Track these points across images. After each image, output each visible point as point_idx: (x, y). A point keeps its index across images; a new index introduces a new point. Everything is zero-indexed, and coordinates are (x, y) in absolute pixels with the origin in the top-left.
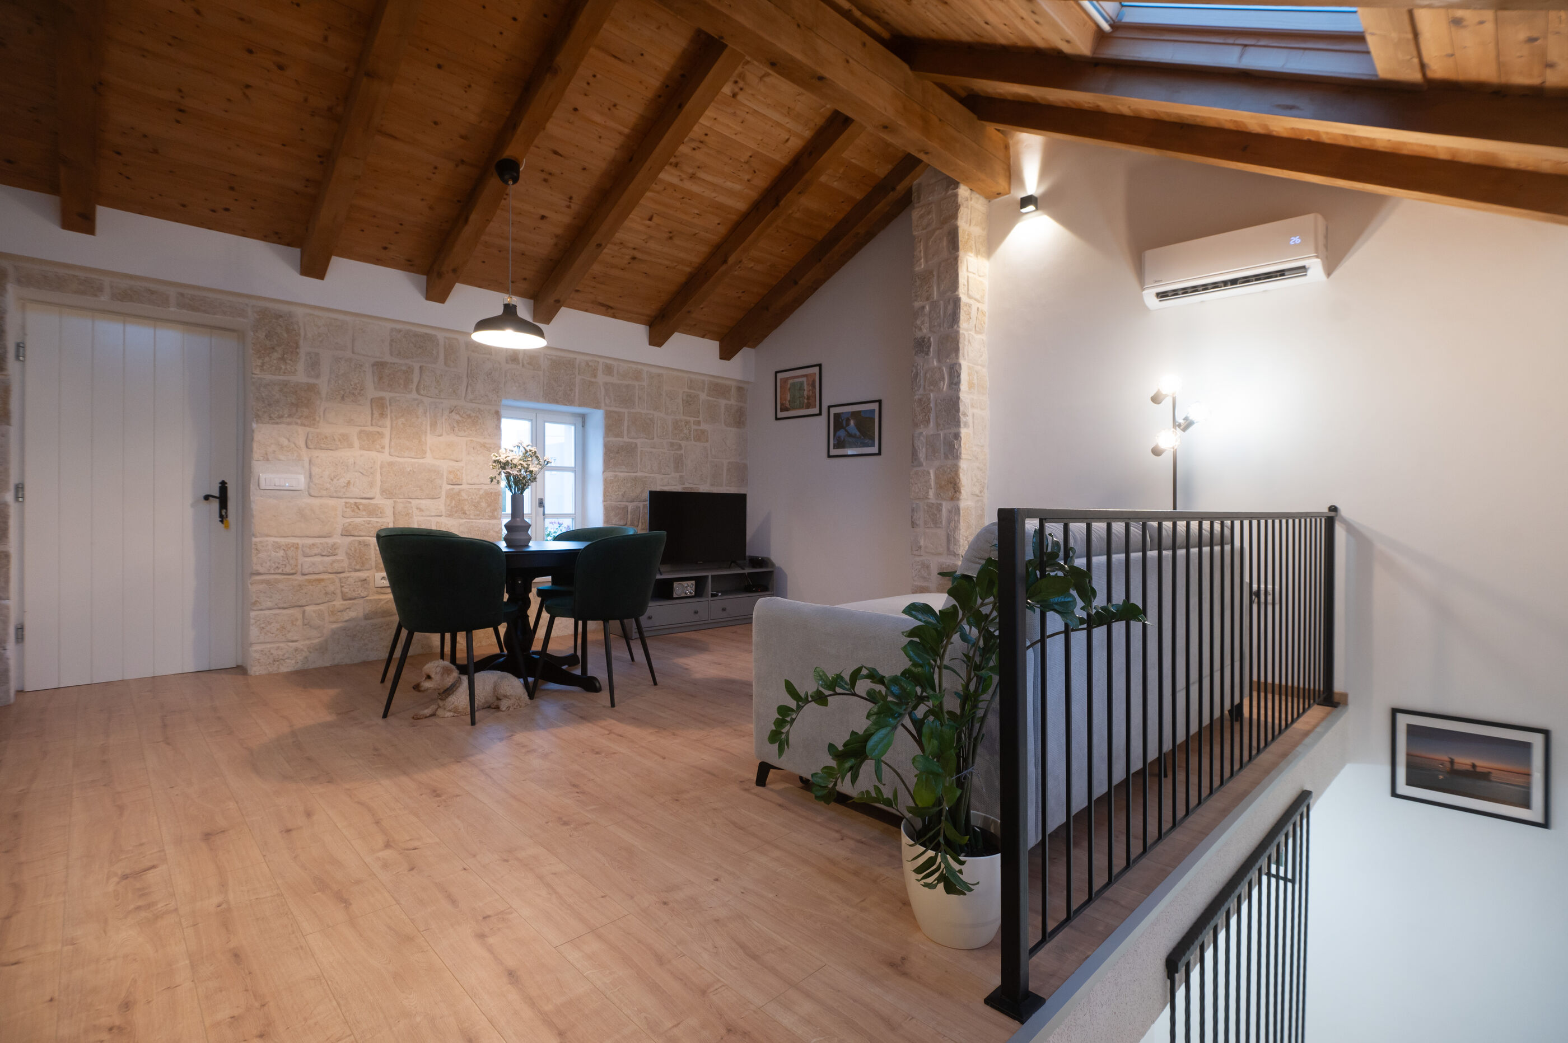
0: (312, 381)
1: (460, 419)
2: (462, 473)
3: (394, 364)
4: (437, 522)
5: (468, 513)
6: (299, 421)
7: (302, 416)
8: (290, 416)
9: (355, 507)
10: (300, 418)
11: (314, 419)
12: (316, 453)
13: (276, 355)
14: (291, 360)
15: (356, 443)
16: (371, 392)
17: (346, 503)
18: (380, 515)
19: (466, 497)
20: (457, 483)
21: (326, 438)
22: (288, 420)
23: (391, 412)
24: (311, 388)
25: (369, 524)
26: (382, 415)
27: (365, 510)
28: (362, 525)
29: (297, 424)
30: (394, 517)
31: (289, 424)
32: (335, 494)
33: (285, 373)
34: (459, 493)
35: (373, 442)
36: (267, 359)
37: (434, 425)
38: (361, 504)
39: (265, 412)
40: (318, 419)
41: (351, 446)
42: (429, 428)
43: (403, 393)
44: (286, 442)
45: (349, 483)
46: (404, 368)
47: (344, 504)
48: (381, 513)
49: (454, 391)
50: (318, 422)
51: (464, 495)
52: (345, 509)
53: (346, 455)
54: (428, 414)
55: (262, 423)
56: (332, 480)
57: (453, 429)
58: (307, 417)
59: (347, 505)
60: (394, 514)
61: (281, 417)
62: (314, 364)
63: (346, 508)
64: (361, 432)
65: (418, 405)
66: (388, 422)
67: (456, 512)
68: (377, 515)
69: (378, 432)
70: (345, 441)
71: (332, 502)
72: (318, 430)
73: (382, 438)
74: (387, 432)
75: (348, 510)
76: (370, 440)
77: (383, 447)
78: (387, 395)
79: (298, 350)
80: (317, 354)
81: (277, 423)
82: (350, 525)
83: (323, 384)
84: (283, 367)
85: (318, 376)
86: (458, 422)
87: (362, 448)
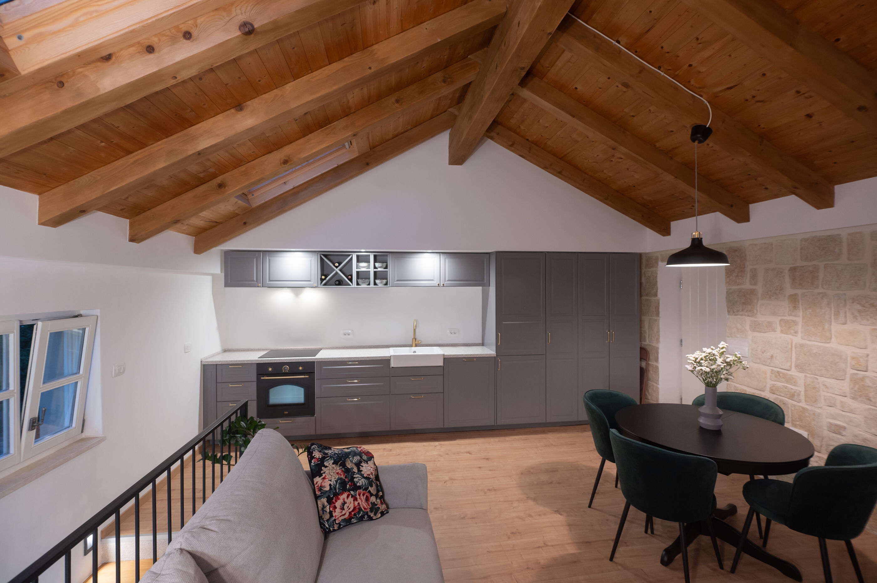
0: (753, 287)
1: (861, 308)
2: (867, 361)
3: (803, 267)
4: (841, 402)
5: (872, 399)
6: (746, 314)
7: (747, 310)
8: (743, 310)
9: (778, 375)
10: (746, 312)
11: (753, 313)
12: (756, 334)
13: (735, 274)
14: (741, 276)
15: (779, 329)
16: (789, 291)
17: (772, 370)
18: (794, 384)
19: (870, 384)
20: (858, 369)
21: (759, 324)
22: (741, 313)
23: (802, 305)
24: (752, 292)
25: (786, 388)
26: (795, 308)
27: (783, 378)
28: (782, 388)
29: (745, 315)
30: (805, 388)
31: (742, 315)
32: (764, 363)
33: (738, 284)
34: (863, 379)
35: (789, 328)
36: (731, 277)
37: (837, 314)
38: (781, 373)
39: (731, 308)
40: (755, 312)
41: (774, 330)
42: (833, 317)
43: (810, 289)
44: (739, 326)
45: (772, 356)
46: (811, 269)
47: (771, 370)
48: (794, 382)
49: (856, 283)
50: (756, 314)
51: (868, 382)
52: (771, 375)
53: (770, 335)
54: (832, 305)
55: (730, 315)
56: (763, 353)
57: (855, 317)
58: (750, 311)
59: (773, 372)
60: (805, 385)
61: (738, 311)
62: (754, 277)
63: (772, 373)
64: (781, 320)
65: (822, 298)
66: (801, 313)
67: (860, 396)
68: (792, 383)
69: (793, 321)
70: (770, 327)
71: (763, 368)
72: (756, 319)
73: (796, 325)
74: (799, 320)
75: (773, 375)
76: (788, 326)
77: (796, 332)
78: (799, 292)
79: (745, 269)
80: (755, 269)
81: (736, 315)
82: (774, 386)
83: (759, 288)
84: (738, 281)
85: (755, 284)
86: (860, 311)
87: (782, 332)
